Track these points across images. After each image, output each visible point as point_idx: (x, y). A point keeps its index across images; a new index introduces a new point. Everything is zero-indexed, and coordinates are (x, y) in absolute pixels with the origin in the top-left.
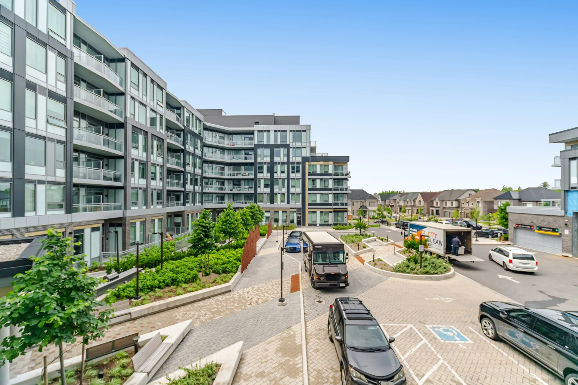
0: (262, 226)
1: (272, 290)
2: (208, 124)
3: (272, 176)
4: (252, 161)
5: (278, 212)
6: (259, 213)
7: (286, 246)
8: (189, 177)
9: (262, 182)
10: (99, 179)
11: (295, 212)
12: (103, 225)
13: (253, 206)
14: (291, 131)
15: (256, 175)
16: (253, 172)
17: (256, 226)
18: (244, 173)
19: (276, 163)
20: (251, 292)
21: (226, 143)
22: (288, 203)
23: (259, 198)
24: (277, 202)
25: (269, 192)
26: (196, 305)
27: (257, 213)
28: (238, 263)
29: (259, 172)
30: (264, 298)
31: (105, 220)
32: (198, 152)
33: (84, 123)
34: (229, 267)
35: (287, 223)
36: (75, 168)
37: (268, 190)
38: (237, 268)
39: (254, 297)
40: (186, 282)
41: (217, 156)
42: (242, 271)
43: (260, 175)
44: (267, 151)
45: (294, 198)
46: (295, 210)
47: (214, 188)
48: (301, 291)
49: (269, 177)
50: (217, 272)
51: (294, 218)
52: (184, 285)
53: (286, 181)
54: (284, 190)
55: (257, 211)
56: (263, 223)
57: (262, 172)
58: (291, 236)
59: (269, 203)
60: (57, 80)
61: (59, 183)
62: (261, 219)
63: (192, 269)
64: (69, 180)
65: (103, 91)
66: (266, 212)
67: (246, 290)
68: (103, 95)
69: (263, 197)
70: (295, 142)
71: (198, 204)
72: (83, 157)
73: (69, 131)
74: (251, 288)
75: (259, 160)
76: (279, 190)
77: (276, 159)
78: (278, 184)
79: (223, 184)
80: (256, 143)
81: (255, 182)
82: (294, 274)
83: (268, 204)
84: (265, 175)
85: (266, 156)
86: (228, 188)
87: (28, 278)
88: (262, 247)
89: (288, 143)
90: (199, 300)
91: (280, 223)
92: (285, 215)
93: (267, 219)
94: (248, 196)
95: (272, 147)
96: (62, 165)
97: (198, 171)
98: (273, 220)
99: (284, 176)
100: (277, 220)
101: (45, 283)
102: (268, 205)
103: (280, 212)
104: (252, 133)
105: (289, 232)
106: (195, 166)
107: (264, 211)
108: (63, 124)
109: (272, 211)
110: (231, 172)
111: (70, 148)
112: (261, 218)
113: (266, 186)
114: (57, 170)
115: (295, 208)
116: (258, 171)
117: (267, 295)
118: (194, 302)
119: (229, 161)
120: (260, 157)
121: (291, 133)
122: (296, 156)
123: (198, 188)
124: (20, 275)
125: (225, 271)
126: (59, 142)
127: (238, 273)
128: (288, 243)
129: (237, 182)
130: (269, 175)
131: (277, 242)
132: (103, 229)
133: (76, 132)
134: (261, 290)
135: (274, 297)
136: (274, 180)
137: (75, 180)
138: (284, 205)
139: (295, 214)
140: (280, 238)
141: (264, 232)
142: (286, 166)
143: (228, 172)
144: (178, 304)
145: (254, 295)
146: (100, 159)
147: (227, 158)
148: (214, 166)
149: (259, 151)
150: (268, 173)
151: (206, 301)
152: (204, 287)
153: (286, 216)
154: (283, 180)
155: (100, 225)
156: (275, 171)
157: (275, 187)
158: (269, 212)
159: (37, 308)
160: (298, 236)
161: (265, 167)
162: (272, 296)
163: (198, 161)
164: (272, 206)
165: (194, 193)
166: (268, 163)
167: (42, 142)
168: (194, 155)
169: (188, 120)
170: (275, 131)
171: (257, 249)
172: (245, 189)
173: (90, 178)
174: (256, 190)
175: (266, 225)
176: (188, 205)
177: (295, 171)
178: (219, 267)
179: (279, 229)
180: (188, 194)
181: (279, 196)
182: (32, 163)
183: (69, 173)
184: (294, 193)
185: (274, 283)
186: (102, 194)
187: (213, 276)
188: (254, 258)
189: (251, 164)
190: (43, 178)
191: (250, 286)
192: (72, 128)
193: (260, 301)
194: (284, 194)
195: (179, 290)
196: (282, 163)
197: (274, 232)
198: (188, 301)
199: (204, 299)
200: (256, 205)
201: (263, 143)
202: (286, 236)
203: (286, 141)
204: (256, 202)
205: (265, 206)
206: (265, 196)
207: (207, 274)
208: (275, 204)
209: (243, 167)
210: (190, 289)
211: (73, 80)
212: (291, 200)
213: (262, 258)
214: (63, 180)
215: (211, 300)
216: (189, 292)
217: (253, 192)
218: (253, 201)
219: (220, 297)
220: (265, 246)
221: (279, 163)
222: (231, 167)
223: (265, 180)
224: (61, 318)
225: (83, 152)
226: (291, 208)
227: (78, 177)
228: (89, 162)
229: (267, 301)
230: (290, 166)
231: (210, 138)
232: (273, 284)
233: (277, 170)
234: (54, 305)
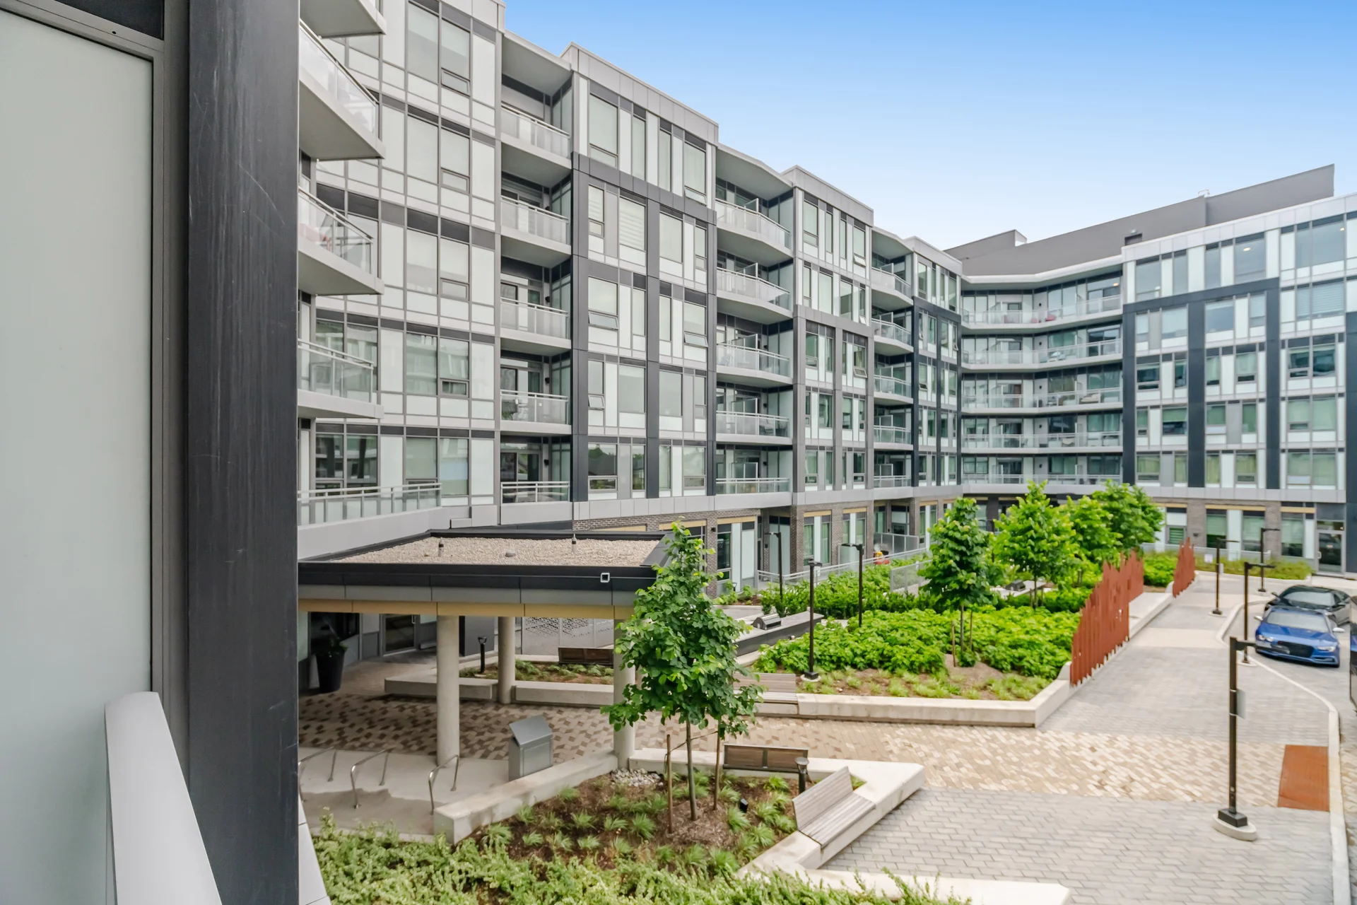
0: (1154, 553)
1: (1191, 768)
2: (974, 279)
3: (1196, 394)
4: (1117, 355)
5: (1223, 513)
6: (1140, 512)
7: (1258, 633)
8: (925, 417)
9: (1155, 418)
10: (752, 433)
11: (1310, 516)
12: (760, 519)
13: (1119, 492)
14: (1284, 230)
15: (1129, 396)
16: (1120, 389)
17: (1130, 551)
18: (1083, 395)
19: (1214, 352)
20: (1104, 751)
21: (1028, 317)
22: (1273, 482)
23: (1143, 467)
24: (1219, 481)
25: (1186, 448)
26: (936, 732)
27: (1133, 514)
28: (1062, 654)
29: (1142, 388)
30: (1155, 786)
31: (763, 510)
32: (949, 355)
33: (732, 332)
34: (1031, 658)
35: (1268, 553)
36: (719, 416)
37: (1180, 442)
38: (1059, 668)
39: (1116, 768)
40: (912, 668)
41: (1000, 357)
42: (1075, 679)
43: (1143, 398)
44: (1178, 319)
45: (1302, 464)
46: (1312, 510)
47: (992, 442)
48: (1336, 818)
49: (1186, 401)
50: (996, 665)
51: (1303, 538)
52: (908, 676)
53: (1262, 409)
54: (1255, 440)
55: (1131, 506)
56: (1160, 544)
57: (1156, 387)
58: (1282, 602)
59: (1185, 485)
60: (695, 268)
61: (698, 444)
62: (1150, 534)
63: (927, 641)
64: (711, 438)
65: (759, 266)
66: (1170, 510)
67: (1087, 739)
68: (759, 273)
69: (1158, 463)
70: (1311, 265)
71: (948, 482)
72: (731, 393)
73: (711, 352)
74: (1103, 738)
75: (1142, 349)
76: (1228, 442)
77: (1214, 339)
78: (1223, 421)
79: (1019, 429)
80: (1131, 299)
81: (1128, 418)
82: (1298, 742)
83: (1177, 485)
84: (1169, 392)
85: (1172, 335)
86: (1032, 440)
87: (649, 598)
88: (1152, 621)
89: (1271, 273)
90: (944, 724)
91: (1234, 552)
92: (1256, 524)
93: (1175, 533)
94: (1102, 463)
95: (1194, 304)
96: (702, 411)
97: (949, 401)
98: (1203, 539)
99: (1256, 391)
100: (1217, 542)
101: (668, 612)
102: (1181, 489)
103: (1234, 516)
104: (1117, 272)
105: (1277, 586)
106: (939, 389)
107: (1162, 509)
108: (703, 342)
109: (1200, 511)
110: (1044, 395)
111: (713, 381)
112: (1149, 529)
113: (1172, 428)
114: (697, 421)
115: (1310, 504)
116: (1137, 385)
117: (1166, 778)
118: (931, 723)
119: (1037, 366)
120: (1148, 340)
121: (1290, 238)
122: (1315, 316)
123: (948, 444)
124: (641, 592)
125: (1017, 668)
126: (699, 372)
127: (1062, 683)
128: (1265, 626)
129: (1063, 422)
130: (1182, 395)
131: (1217, 612)
132: (760, 527)
133: (720, 351)
134: (1142, 754)
135: (1198, 794)
136: (1207, 408)
137: (720, 437)
138: (1257, 491)
139: (1310, 525)
140: (1232, 602)
141: (1162, 574)
142: (1262, 356)
143: (1031, 397)
144: (892, 715)
145: (1116, 764)
146: (755, 395)
147: (1029, 358)
148: (993, 383)
149: (1142, 324)
150: (1176, 386)
151: (962, 731)
152: (956, 693)
153: (1263, 530)
154: (1249, 405)
155: (755, 519)
156: (1210, 376)
157: (1209, 429)
158: (1183, 510)
159: (658, 650)
160: (1324, 607)
161: (1167, 370)
162: (1189, 788)
163: (948, 376)
164: (1196, 492)
165: (938, 457)
166: (1180, 356)
167: (677, 376)
168: (937, 363)
169: (922, 282)
170: (1210, 247)
171: (1133, 624)
172: (1090, 440)
173: (740, 432)
174: (1129, 441)
175: (1169, 553)
176: (922, 484)
177: (1310, 369)
178: (1002, 653)
179: (1227, 571)
180: (922, 458)
181: (1227, 462)
182: (667, 413)
183: (712, 427)
184: (1307, 450)
185: (1199, 748)
186: (757, 460)
187: (983, 673)
188: (1119, 650)
189: (1114, 366)
190: (679, 436)
191: (1104, 731)
192: (715, 345)
193: (1138, 790)
194: (1252, 454)
195: (896, 685)
196: (1245, 350)
197: (1204, 578)
198: (916, 716)
199: (955, 724)
200: (1131, 489)
201: (1157, 296)
202: (1258, 601)
203: (1263, 271)
204: (1129, 478)
205: (1167, 492)
206: (1167, 461)
207: (967, 664)
208: (1208, 485)
209: (1082, 379)
210: (921, 688)
211: (716, 261)
212: (1289, 472)
213: (1154, 656)
214: (703, 438)
215: (976, 733)
216: (919, 695)
217: (1120, 449)
218: (1121, 476)
219: (1001, 734)
220: (1164, 619)
221: (1227, 350)
222: (1044, 382)
223: (1167, 409)
224: (686, 677)
225: (731, 385)
226: (1285, 504)
227: (723, 431)
228: (739, 403)
229: (1166, 797)
230: (1284, 355)
231: (979, 314)
232: (1193, 752)
233: (1219, 372)
234: (677, 653)
